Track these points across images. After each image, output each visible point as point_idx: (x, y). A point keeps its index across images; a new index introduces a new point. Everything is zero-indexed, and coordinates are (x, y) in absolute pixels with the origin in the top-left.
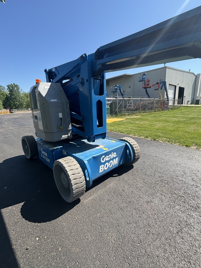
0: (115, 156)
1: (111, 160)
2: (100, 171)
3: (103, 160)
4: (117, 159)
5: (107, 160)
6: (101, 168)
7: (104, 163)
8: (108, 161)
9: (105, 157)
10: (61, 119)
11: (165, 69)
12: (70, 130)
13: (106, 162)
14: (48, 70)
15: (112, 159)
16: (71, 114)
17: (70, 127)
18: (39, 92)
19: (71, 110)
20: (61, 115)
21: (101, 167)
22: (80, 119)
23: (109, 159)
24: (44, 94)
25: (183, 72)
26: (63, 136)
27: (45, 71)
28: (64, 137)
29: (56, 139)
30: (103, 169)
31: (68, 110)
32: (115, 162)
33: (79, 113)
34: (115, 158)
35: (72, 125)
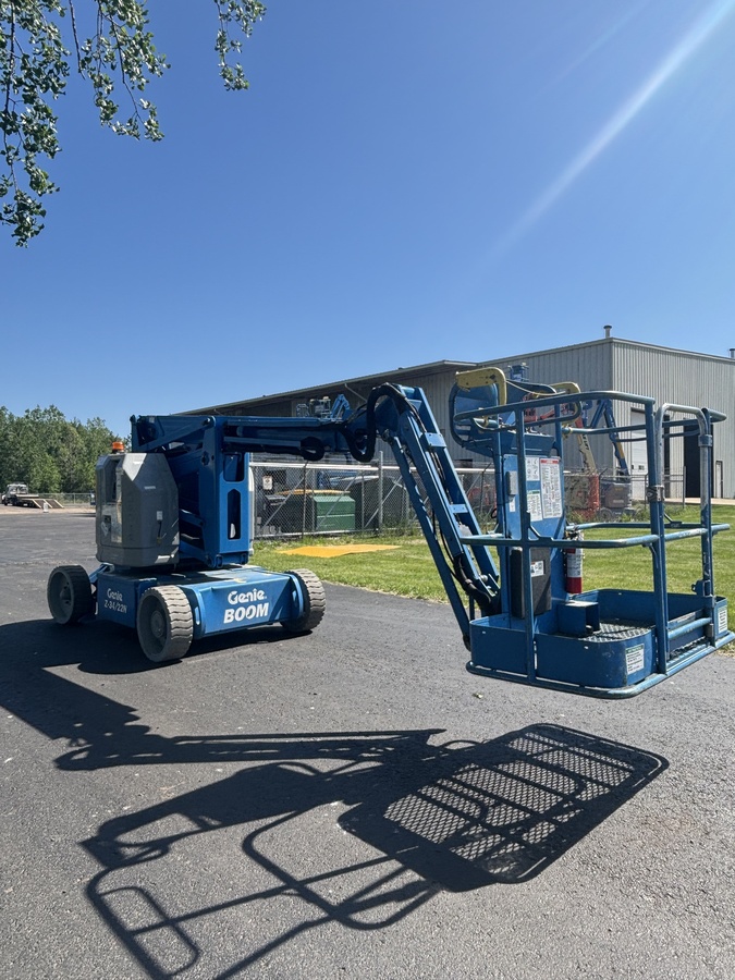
0: (261, 598)
1: (250, 603)
2: (226, 621)
3: (233, 598)
4: (266, 605)
5: (242, 601)
6: (227, 616)
7: (235, 607)
8: (246, 606)
9: (238, 594)
10: (160, 522)
11: (606, 346)
12: (176, 546)
13: (239, 605)
14: (137, 417)
15: (256, 603)
16: (181, 513)
17: (176, 540)
18: (124, 472)
19: (182, 505)
20: (159, 516)
21: (227, 611)
22: (196, 522)
23: (247, 600)
24: (132, 476)
25: (697, 358)
26: (160, 557)
27: (132, 419)
28: (163, 558)
29: (145, 563)
30: (230, 618)
31: (176, 507)
32: (263, 611)
33: (195, 512)
34: (263, 602)
35: (181, 538)
